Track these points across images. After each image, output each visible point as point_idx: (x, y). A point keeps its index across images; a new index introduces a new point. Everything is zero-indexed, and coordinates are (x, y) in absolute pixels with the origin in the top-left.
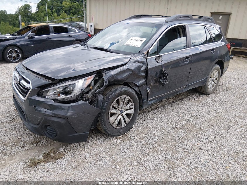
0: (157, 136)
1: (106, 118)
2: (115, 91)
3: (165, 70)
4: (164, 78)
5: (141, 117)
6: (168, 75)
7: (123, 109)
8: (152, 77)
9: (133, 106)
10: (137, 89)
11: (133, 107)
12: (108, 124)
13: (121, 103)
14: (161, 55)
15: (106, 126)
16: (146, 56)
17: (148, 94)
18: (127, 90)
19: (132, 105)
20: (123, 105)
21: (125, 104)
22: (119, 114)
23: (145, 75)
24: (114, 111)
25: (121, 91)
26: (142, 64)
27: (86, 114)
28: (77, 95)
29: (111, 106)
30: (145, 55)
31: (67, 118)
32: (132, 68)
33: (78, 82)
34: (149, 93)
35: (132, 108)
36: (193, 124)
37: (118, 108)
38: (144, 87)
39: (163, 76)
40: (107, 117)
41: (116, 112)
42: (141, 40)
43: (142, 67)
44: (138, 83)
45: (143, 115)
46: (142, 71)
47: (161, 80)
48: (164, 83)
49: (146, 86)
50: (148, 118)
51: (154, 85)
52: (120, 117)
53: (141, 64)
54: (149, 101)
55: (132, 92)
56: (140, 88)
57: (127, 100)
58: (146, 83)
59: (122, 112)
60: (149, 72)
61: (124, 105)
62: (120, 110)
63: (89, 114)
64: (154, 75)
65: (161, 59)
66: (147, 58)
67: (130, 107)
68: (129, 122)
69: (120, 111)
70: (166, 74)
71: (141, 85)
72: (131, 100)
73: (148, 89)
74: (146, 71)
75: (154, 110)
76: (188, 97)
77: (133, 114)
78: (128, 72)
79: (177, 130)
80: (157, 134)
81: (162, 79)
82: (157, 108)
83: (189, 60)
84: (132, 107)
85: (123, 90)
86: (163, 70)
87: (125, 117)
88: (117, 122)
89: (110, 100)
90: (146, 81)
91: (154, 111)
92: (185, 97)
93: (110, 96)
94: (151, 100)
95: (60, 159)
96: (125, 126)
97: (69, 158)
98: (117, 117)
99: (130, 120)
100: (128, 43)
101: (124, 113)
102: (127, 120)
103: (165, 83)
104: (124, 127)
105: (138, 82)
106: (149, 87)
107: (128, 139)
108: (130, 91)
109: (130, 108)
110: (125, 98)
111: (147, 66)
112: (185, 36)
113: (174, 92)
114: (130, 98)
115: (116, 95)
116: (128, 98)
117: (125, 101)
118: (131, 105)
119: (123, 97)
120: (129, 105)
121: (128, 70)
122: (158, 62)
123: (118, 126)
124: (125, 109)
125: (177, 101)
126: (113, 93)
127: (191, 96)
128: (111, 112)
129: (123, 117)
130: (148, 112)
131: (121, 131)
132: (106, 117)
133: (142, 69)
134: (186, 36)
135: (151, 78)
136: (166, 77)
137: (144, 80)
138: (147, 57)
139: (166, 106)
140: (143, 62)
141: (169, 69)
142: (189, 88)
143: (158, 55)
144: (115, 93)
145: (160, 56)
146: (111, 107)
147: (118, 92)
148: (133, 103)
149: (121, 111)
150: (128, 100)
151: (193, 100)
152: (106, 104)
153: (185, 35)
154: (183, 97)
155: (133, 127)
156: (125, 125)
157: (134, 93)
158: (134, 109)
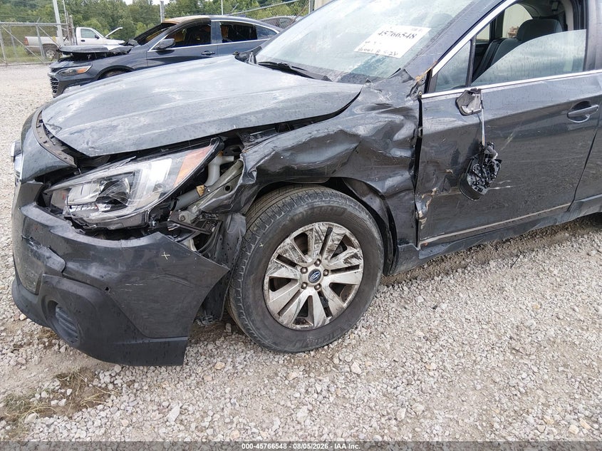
0: (431, 373)
1: (255, 294)
2: (291, 205)
3: (489, 144)
4: (481, 171)
5: (395, 294)
6: (500, 161)
7: (321, 268)
8: (437, 164)
9: (358, 258)
10: (376, 204)
11: (361, 262)
12: (260, 313)
13: (315, 248)
14: (478, 88)
15: (253, 321)
16: (423, 87)
17: (417, 222)
18: (335, 204)
19: (355, 256)
20: (321, 252)
21: (330, 251)
22: (307, 284)
23: (412, 155)
24: (285, 272)
25: (313, 208)
26: (402, 118)
27: (174, 279)
28: (142, 210)
29: (275, 255)
30: (417, 85)
31: (107, 289)
32: (362, 131)
33: (150, 168)
34: (423, 221)
35: (357, 267)
36: (577, 343)
37: (300, 264)
38: (407, 197)
39: (481, 162)
40: (258, 292)
41: (291, 276)
42: (413, 33)
43: (400, 126)
44: (380, 183)
45: (405, 288)
46: (401, 144)
47: (469, 179)
48: (480, 190)
49: (411, 195)
50: (420, 299)
51: (445, 194)
52: (310, 291)
53: (398, 118)
54: (423, 247)
55: (357, 213)
56: (390, 203)
57: (339, 237)
58: (415, 187)
59: (316, 277)
60: (427, 149)
61: (325, 255)
62: (311, 269)
63: (183, 279)
64: (446, 158)
65: (476, 102)
66: (423, 96)
67: (346, 261)
68: (343, 313)
69: (310, 275)
70: (491, 157)
71: (394, 193)
72: (353, 239)
73: (419, 207)
74: (417, 142)
75: (447, 274)
76: (576, 242)
77: (357, 287)
78: (341, 143)
79: (511, 357)
80: (434, 366)
81: (472, 173)
82: (460, 270)
83: (590, 112)
84: (355, 262)
85: (323, 204)
86: (483, 143)
87: (329, 293)
88: (294, 309)
89: (270, 236)
90: (414, 177)
91: (445, 279)
92: (567, 240)
93: (268, 221)
94: (430, 245)
95: (89, 409)
96: (327, 322)
97: (118, 410)
98: (298, 293)
99: (345, 305)
100: (368, 46)
101: (326, 281)
102: (336, 303)
103: (485, 191)
104: (323, 326)
105: (383, 179)
106: (424, 201)
107: (329, 369)
108: (350, 209)
109: (346, 266)
110: (329, 231)
111: (420, 124)
112: (582, 28)
113: (522, 222)
114: (347, 232)
115: (292, 220)
116: (339, 231)
117: (329, 243)
118: (353, 257)
119: (321, 227)
120: (343, 256)
121: (343, 135)
122: (463, 114)
123: (297, 322)
124: (330, 269)
125: (533, 251)
126: (280, 210)
127: (586, 236)
128: (275, 275)
129: (320, 294)
130: (425, 281)
131: (310, 337)
132: (251, 291)
133: (400, 135)
134: (587, 28)
135: (431, 169)
136: (492, 170)
137: (407, 175)
138: (426, 92)
139: (493, 264)
140: (405, 112)
141: (509, 140)
142: (580, 213)
143: (469, 89)
144: (290, 211)
145: (475, 90)
146: (274, 258)
147: (301, 209)
148: (358, 251)
149: (314, 272)
150: (341, 238)
151: (594, 252)
152: (253, 246)
153: (581, 23)
154: (558, 236)
155: (357, 328)
156: (325, 320)
157: (364, 216)
158: (361, 270)
